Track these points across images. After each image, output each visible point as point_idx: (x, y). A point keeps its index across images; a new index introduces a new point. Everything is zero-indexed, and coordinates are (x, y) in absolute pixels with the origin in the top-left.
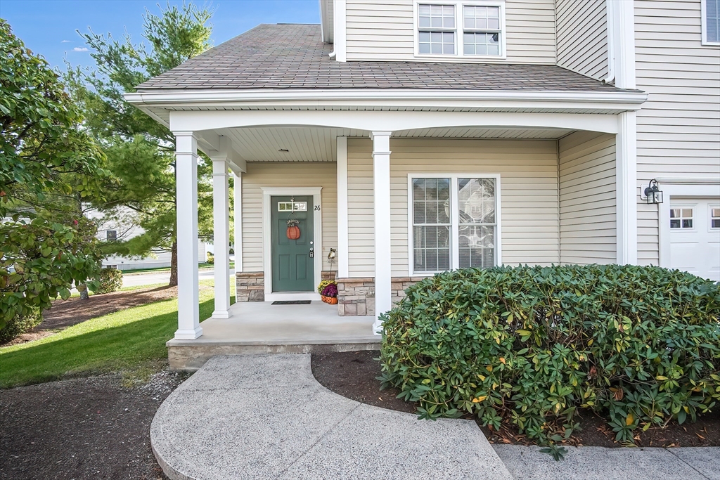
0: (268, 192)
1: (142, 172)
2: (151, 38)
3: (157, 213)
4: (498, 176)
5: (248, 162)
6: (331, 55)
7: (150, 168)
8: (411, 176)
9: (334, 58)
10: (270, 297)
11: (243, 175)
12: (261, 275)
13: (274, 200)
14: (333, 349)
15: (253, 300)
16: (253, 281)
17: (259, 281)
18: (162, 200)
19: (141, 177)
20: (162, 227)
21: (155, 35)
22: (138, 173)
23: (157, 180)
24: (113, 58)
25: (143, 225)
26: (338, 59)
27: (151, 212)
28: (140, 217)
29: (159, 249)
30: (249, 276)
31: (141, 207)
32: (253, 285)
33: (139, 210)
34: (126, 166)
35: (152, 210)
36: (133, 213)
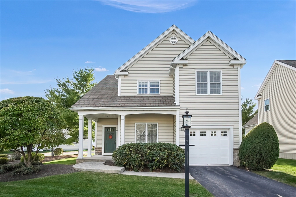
0: (104, 126)
1: (71, 120)
2: (75, 78)
3: (75, 131)
4: (157, 123)
5: (99, 118)
6: (117, 94)
7: (73, 119)
8: (135, 123)
9: (118, 95)
10: (103, 154)
11: (97, 122)
12: (102, 148)
13: (105, 128)
14: (111, 161)
15: (99, 155)
16: (99, 150)
17: (101, 150)
18: (77, 127)
19: (71, 121)
20: (76, 136)
21: (76, 77)
22: (70, 120)
23: (75, 122)
24: (64, 85)
25: (70, 135)
26: (119, 96)
27: (73, 131)
28: (70, 132)
29: (75, 142)
30: (98, 148)
31: (70, 129)
32: (99, 151)
33: (69, 130)
34: (67, 118)
35: (73, 130)
36: (67, 131)
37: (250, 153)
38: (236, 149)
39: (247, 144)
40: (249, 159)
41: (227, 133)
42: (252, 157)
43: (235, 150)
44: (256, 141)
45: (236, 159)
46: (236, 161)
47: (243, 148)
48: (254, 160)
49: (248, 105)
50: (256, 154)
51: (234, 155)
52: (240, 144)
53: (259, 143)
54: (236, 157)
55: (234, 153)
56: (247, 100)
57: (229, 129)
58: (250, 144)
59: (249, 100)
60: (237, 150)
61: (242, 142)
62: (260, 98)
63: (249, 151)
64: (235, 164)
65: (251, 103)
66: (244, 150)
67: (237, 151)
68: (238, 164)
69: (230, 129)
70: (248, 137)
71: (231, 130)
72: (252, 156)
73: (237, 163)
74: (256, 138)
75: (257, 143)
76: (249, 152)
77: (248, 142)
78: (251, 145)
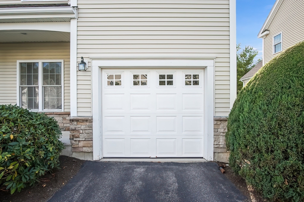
8: (18, 61)
37: (263, 144)
38: (221, 121)
39: (251, 110)
40: (256, 160)
41: (201, 80)
42: (270, 157)
43: (219, 123)
44: (286, 100)
45: (221, 146)
46: (219, 150)
47: (236, 120)
48: (274, 168)
49: (248, 54)
50: (283, 146)
51: (216, 135)
52: (231, 107)
53: (296, 108)
54: (221, 141)
55: (216, 130)
56: (246, 49)
57: (204, 68)
58: (260, 112)
59: (249, 48)
60: (223, 122)
61: (235, 102)
62: (267, 35)
63: (258, 135)
64: (218, 157)
65: (251, 52)
66: (241, 127)
67: (222, 125)
68: (225, 157)
69: (206, 67)
70: (253, 86)
71: (210, 70)
72: (267, 152)
73: (222, 155)
74: (284, 90)
75: (288, 109)
76: (257, 139)
77: (253, 102)
78: (265, 113)
